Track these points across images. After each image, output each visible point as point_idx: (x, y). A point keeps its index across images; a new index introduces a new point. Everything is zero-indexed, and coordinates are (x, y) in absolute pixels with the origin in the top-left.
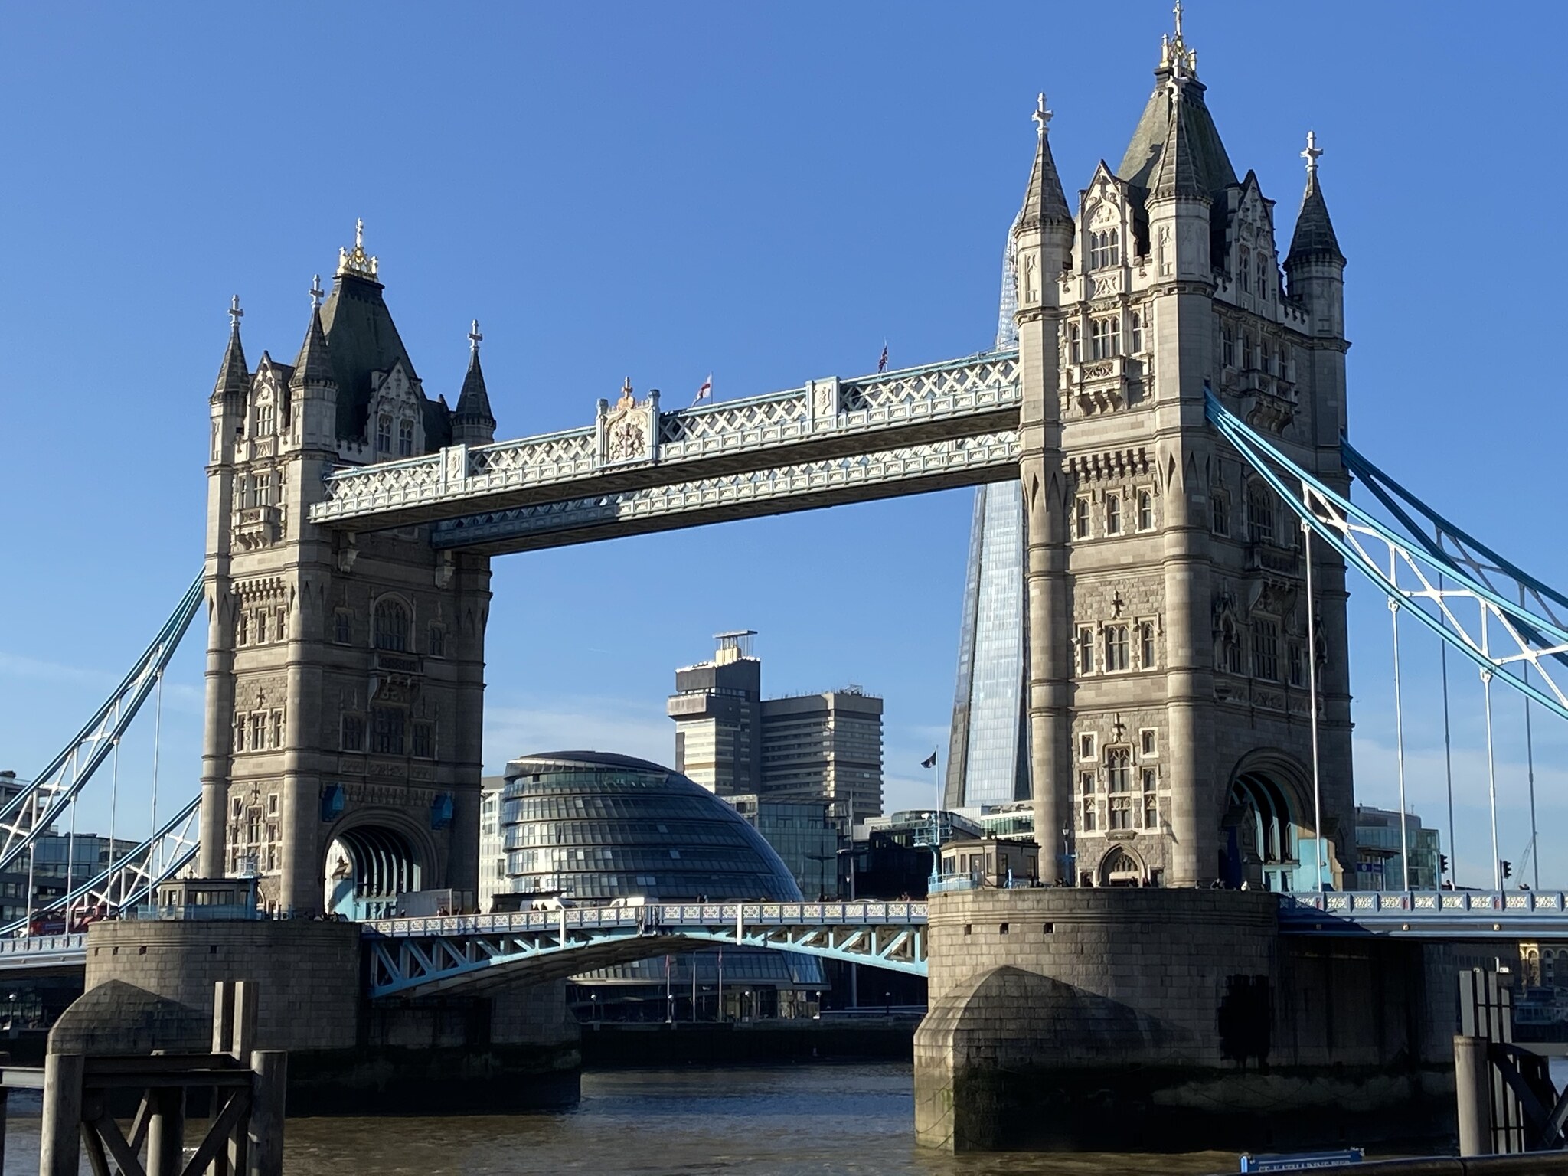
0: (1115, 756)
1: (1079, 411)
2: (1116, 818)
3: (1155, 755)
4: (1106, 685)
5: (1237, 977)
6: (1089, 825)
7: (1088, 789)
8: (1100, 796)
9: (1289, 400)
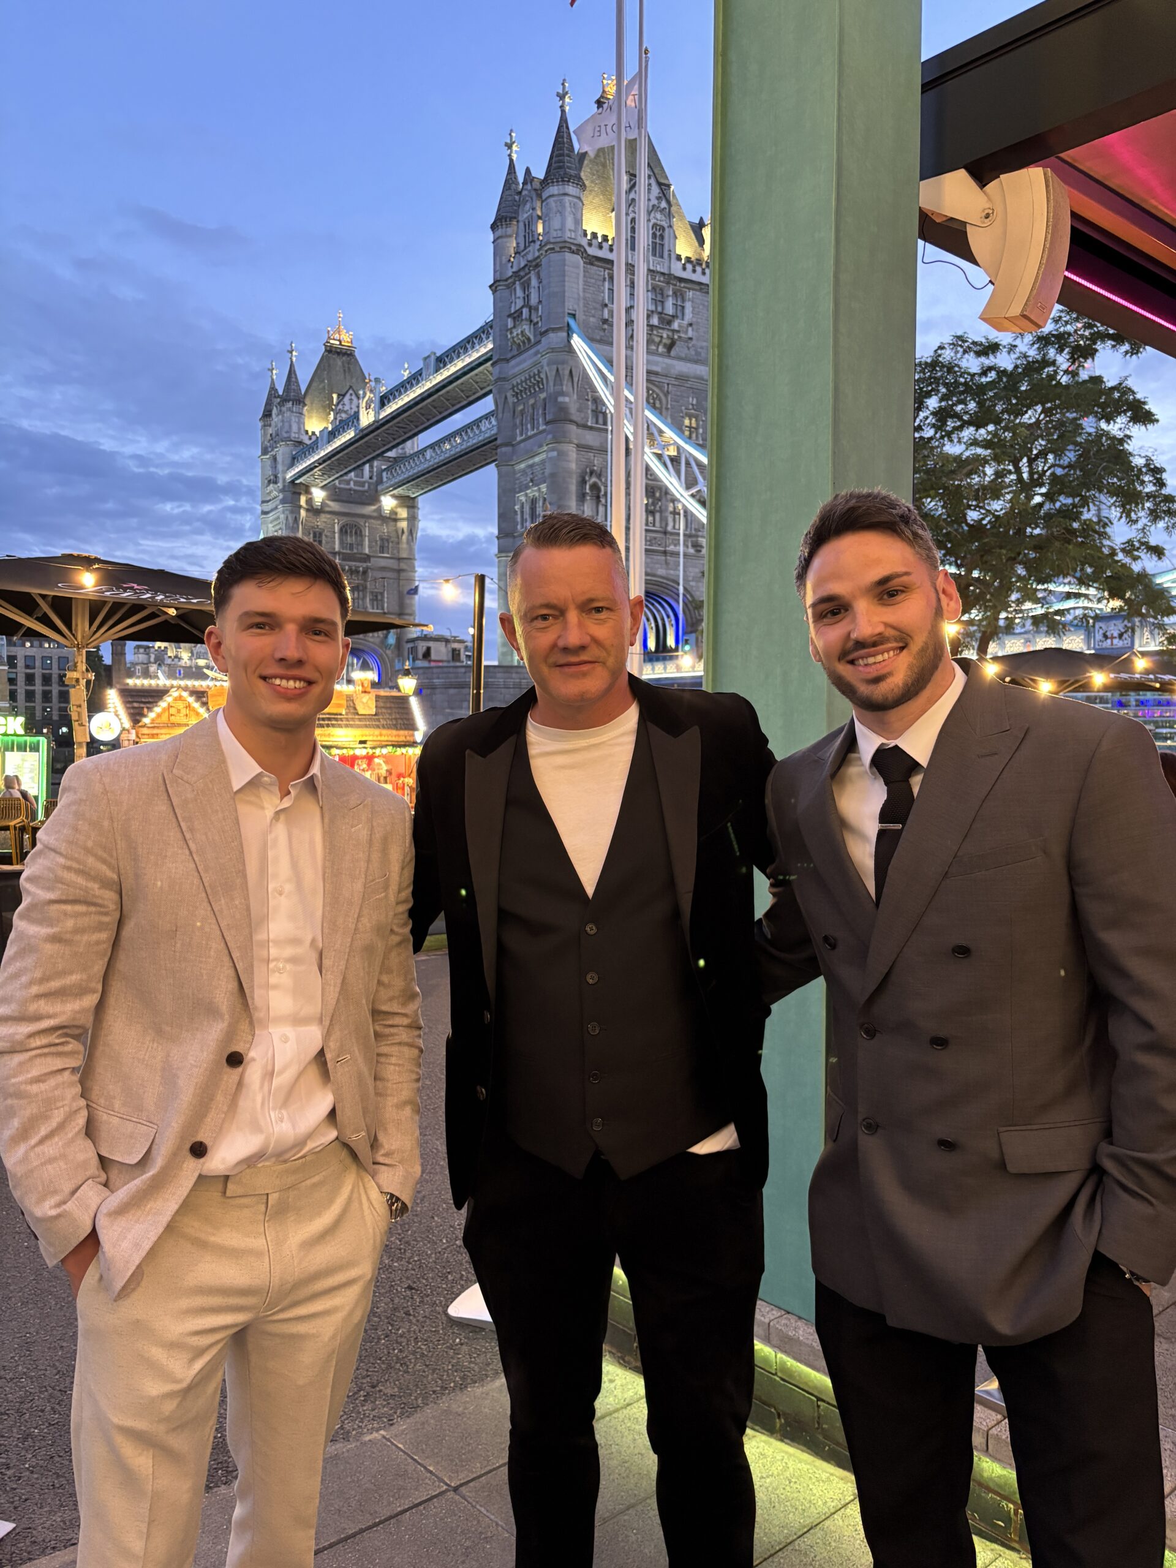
9: (672, 328)
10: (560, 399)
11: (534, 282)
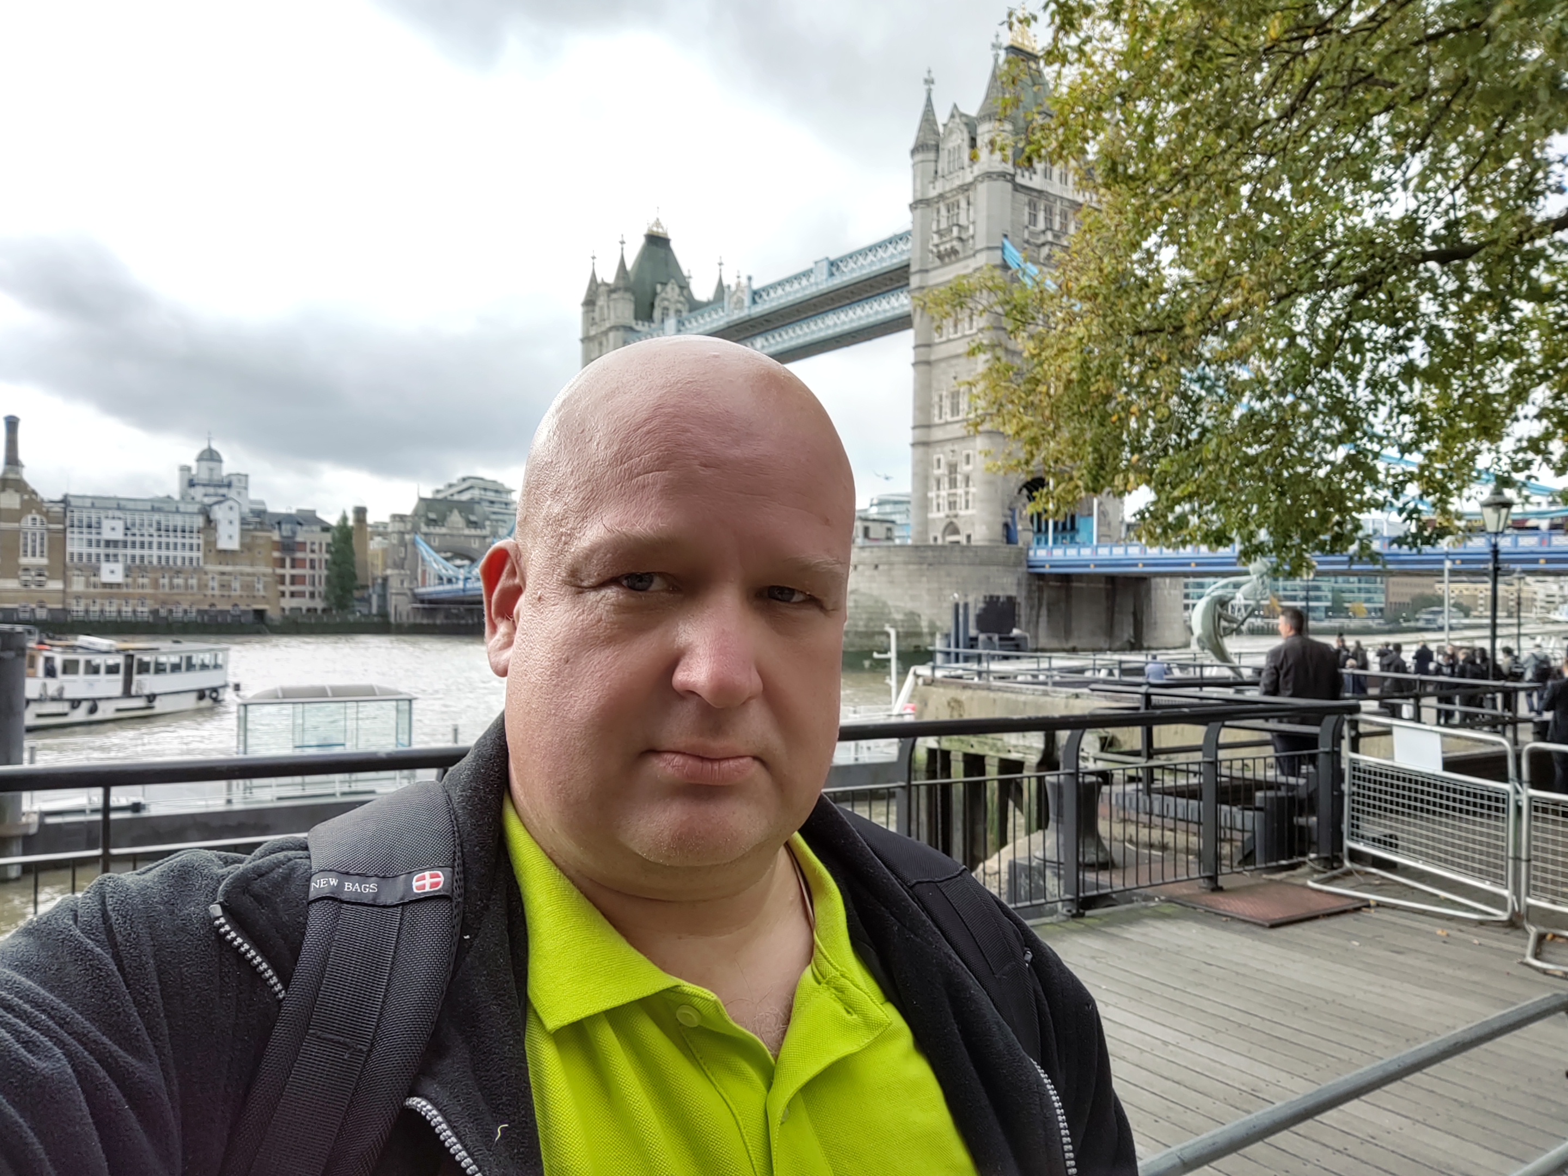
0: (953, 468)
1: (938, 262)
2: (952, 505)
3: (970, 467)
4: (949, 427)
5: (991, 597)
6: (938, 509)
7: (938, 489)
8: (943, 493)
11: (963, 204)
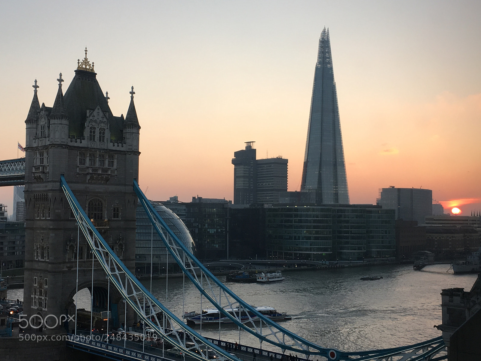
1: (35, 180)
2: (40, 304)
3: (47, 287)
6: (35, 305)
7: (35, 294)
8: (37, 297)
9: (108, 173)
10: (57, 211)
